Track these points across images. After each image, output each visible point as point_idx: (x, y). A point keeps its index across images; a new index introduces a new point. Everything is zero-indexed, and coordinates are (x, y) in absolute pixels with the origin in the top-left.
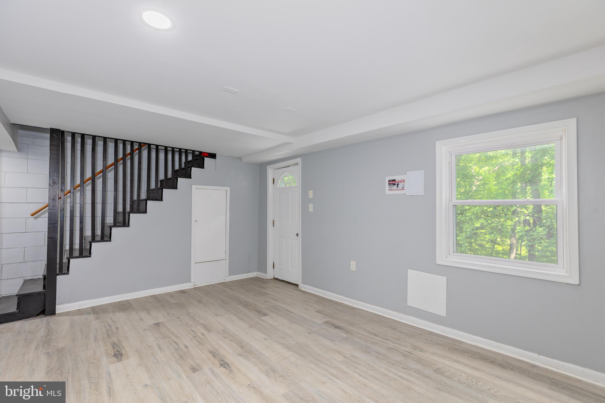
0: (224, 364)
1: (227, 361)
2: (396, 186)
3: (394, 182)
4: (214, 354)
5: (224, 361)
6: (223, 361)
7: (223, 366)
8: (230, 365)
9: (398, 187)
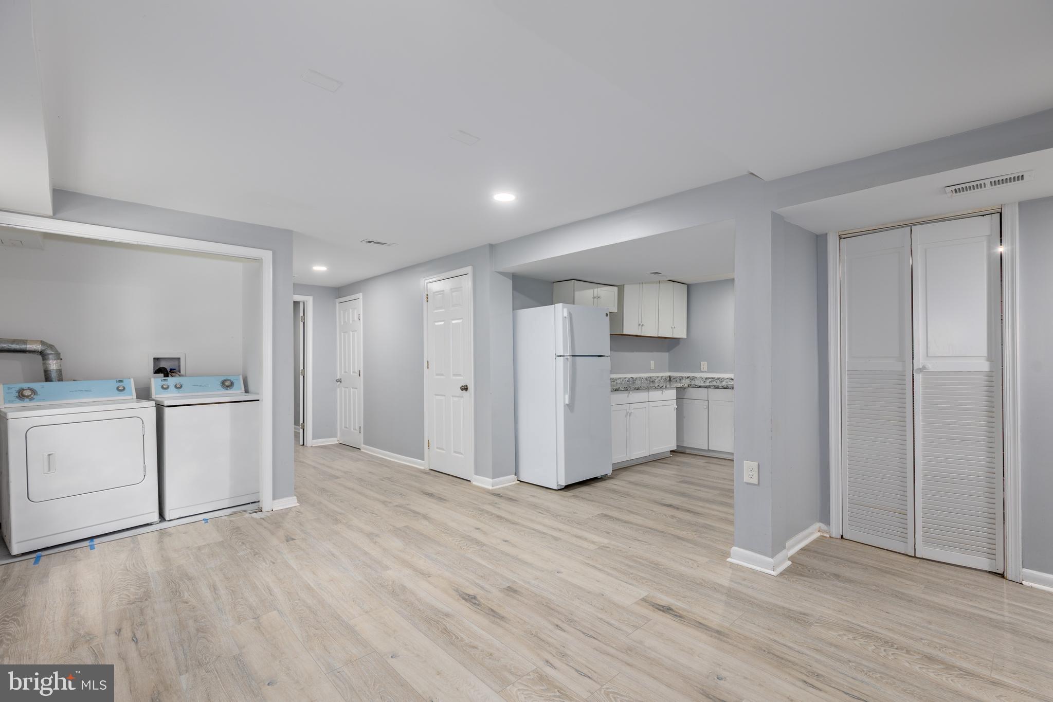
0: (471, 599)
1: (468, 605)
4: (495, 615)
5: (472, 604)
6: (475, 604)
7: (471, 597)
8: (461, 599)
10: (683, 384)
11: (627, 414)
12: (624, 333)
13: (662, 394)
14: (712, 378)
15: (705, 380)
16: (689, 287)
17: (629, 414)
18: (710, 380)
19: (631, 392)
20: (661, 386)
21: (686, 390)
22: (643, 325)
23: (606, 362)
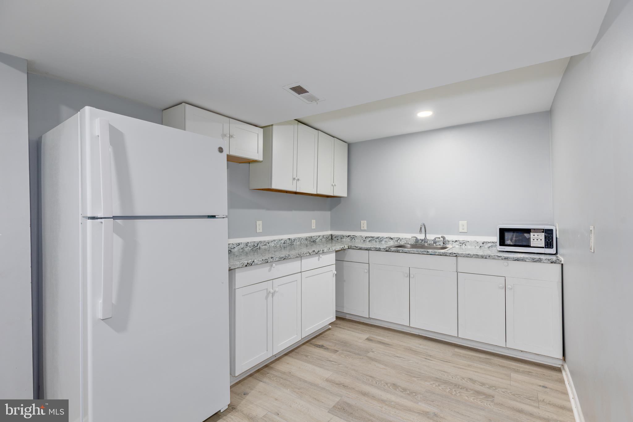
10: (343, 246)
11: (268, 293)
12: (274, 187)
13: (319, 260)
14: (372, 237)
15: (365, 239)
16: (350, 146)
17: (271, 295)
18: (370, 239)
19: (274, 265)
20: (316, 251)
21: (346, 251)
22: (298, 180)
23: (221, 225)
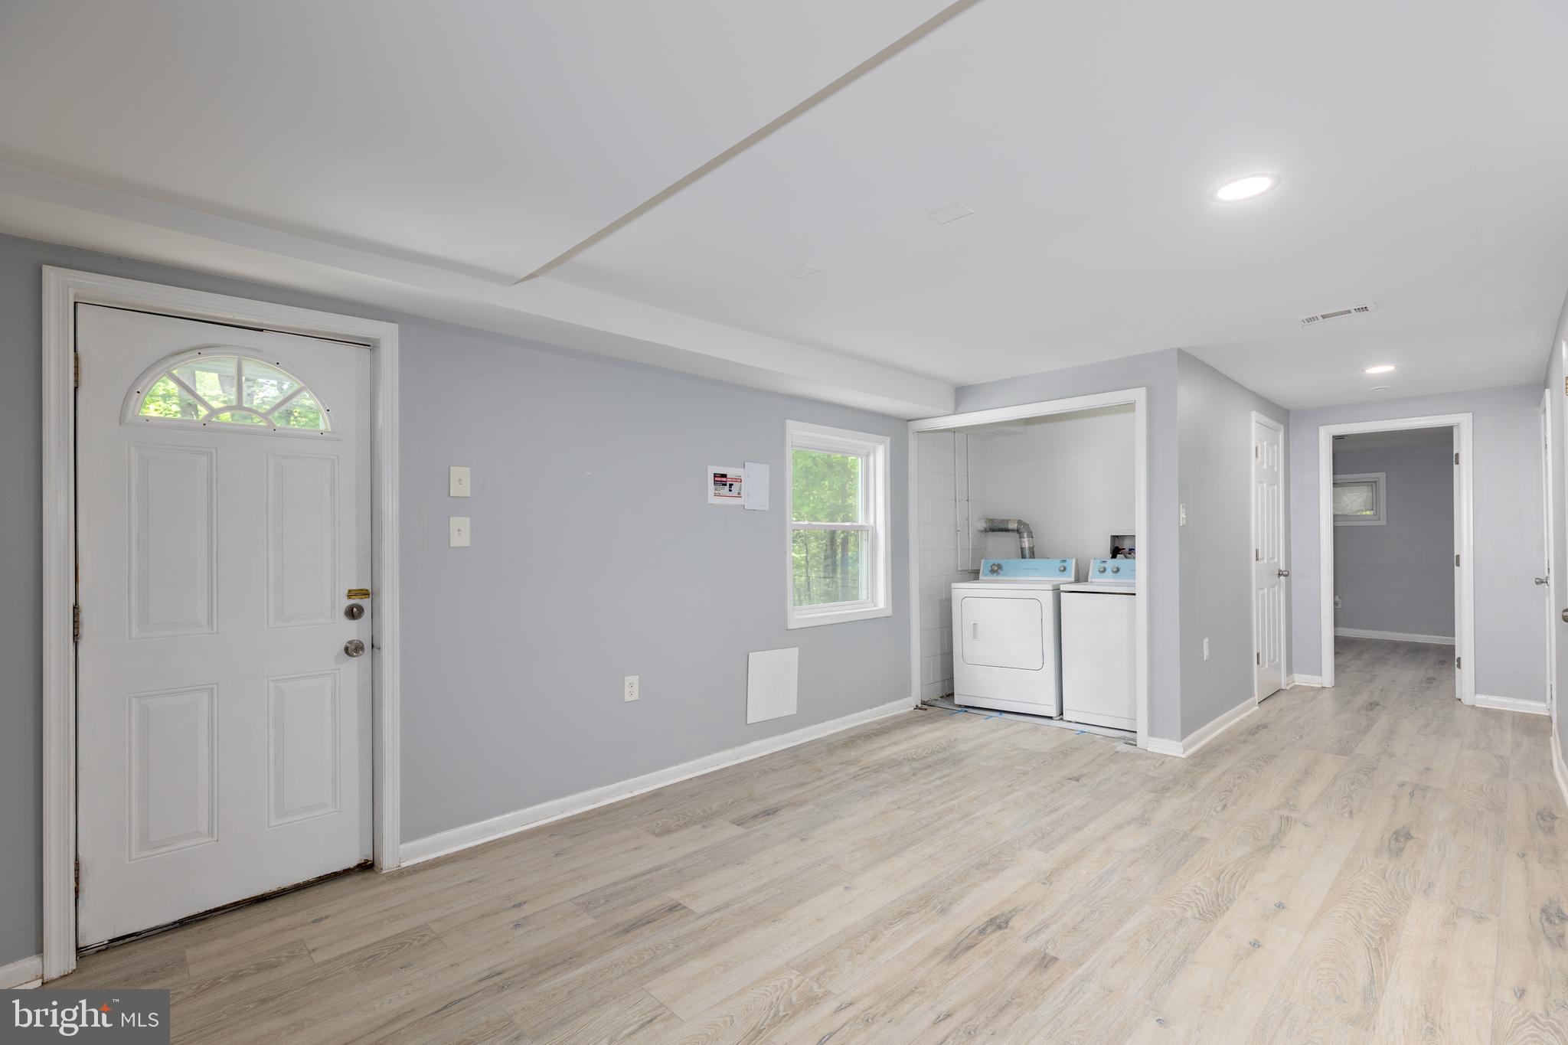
2: (727, 487)
3: (724, 479)
9: (730, 490)
